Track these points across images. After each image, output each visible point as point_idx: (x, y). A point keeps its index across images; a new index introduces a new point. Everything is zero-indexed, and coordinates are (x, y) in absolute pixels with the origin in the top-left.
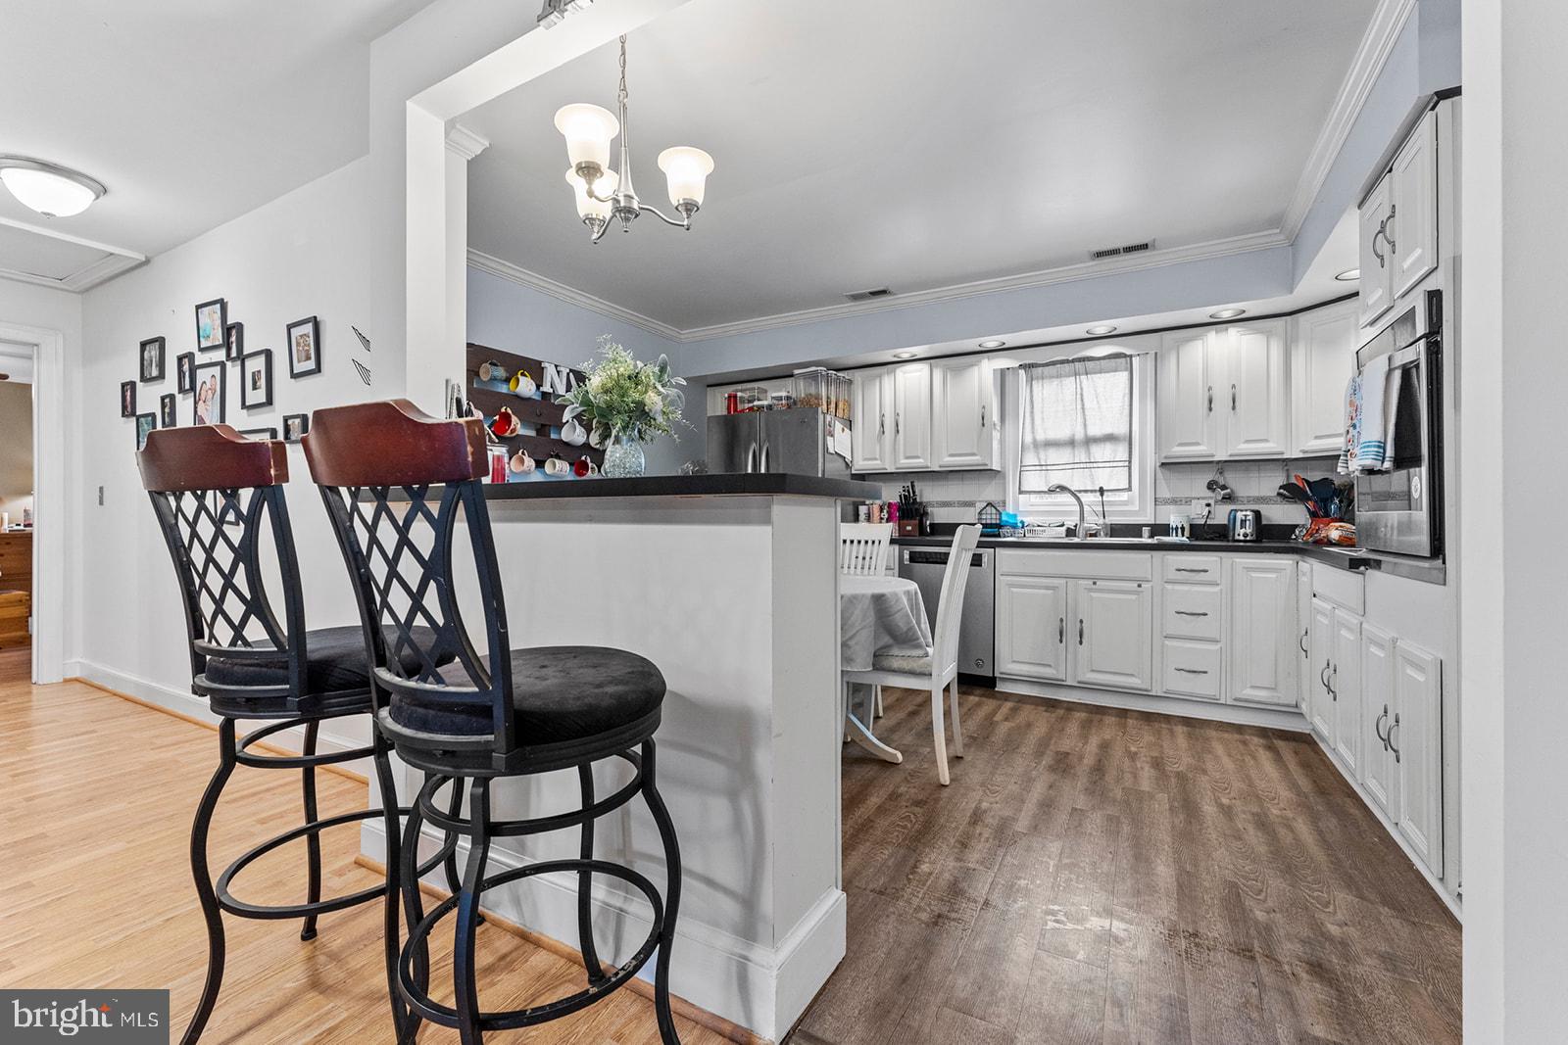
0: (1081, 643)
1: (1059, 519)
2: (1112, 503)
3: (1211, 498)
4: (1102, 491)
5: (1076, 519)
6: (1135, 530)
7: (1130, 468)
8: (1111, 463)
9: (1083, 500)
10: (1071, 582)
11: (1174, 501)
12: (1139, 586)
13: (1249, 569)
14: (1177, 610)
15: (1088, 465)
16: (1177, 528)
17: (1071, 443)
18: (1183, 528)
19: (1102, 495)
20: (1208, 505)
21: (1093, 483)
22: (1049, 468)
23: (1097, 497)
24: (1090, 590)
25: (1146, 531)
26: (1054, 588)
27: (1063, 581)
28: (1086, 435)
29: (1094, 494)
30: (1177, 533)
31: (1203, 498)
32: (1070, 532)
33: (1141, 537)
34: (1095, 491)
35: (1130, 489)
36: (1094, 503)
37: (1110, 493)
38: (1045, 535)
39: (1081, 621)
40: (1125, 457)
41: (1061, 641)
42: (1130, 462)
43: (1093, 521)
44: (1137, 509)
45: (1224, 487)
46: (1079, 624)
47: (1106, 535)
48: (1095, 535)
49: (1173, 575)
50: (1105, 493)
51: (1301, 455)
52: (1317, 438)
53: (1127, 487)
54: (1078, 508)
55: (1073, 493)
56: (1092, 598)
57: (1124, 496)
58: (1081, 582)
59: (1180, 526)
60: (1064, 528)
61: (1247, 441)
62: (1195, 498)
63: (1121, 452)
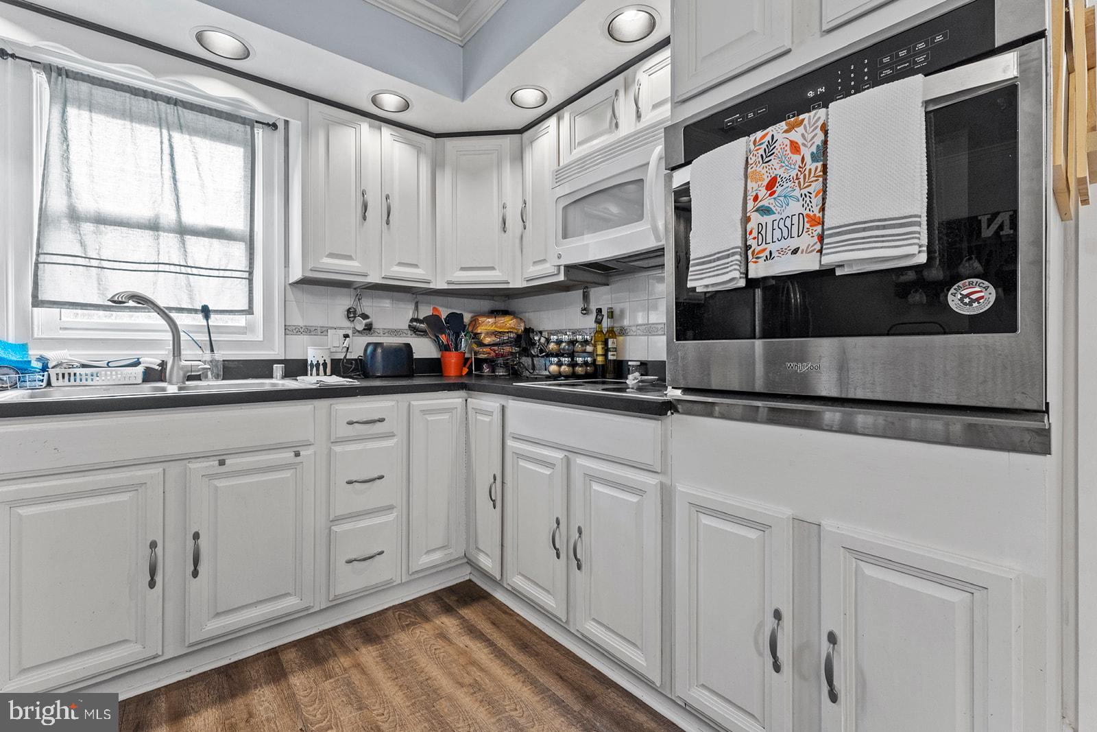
0: (195, 574)
1: (130, 354)
2: (222, 330)
3: (349, 328)
4: (206, 311)
5: (165, 353)
6: (262, 368)
7: (250, 281)
8: (222, 273)
9: (178, 322)
10: (174, 470)
11: (308, 330)
12: (297, 454)
13: (425, 412)
14: (347, 479)
15: (183, 270)
16: (318, 365)
17: (154, 226)
18: (325, 365)
19: (207, 317)
20: (346, 336)
21: (191, 299)
22: (105, 264)
23: (199, 319)
24: (212, 477)
25: (278, 369)
26: (134, 487)
27: (156, 470)
28: (179, 221)
29: (193, 315)
30: (318, 370)
31: (340, 328)
32: (151, 375)
33: (271, 376)
34: (196, 311)
35: (250, 311)
36: (197, 329)
37: (218, 316)
38: (97, 381)
39: (196, 536)
40: (243, 264)
41: (152, 584)
42: (251, 273)
43: (193, 356)
44: (261, 338)
45: (365, 316)
46: (190, 543)
47: (217, 377)
48: (198, 378)
49: (343, 431)
50: (213, 317)
51: (445, 286)
52: (463, 269)
53: (246, 307)
54: (169, 336)
55: (163, 313)
56: (216, 488)
57: (241, 321)
58: (194, 465)
59: (321, 362)
60: (140, 370)
61: (400, 264)
62: (331, 328)
63: (236, 254)
